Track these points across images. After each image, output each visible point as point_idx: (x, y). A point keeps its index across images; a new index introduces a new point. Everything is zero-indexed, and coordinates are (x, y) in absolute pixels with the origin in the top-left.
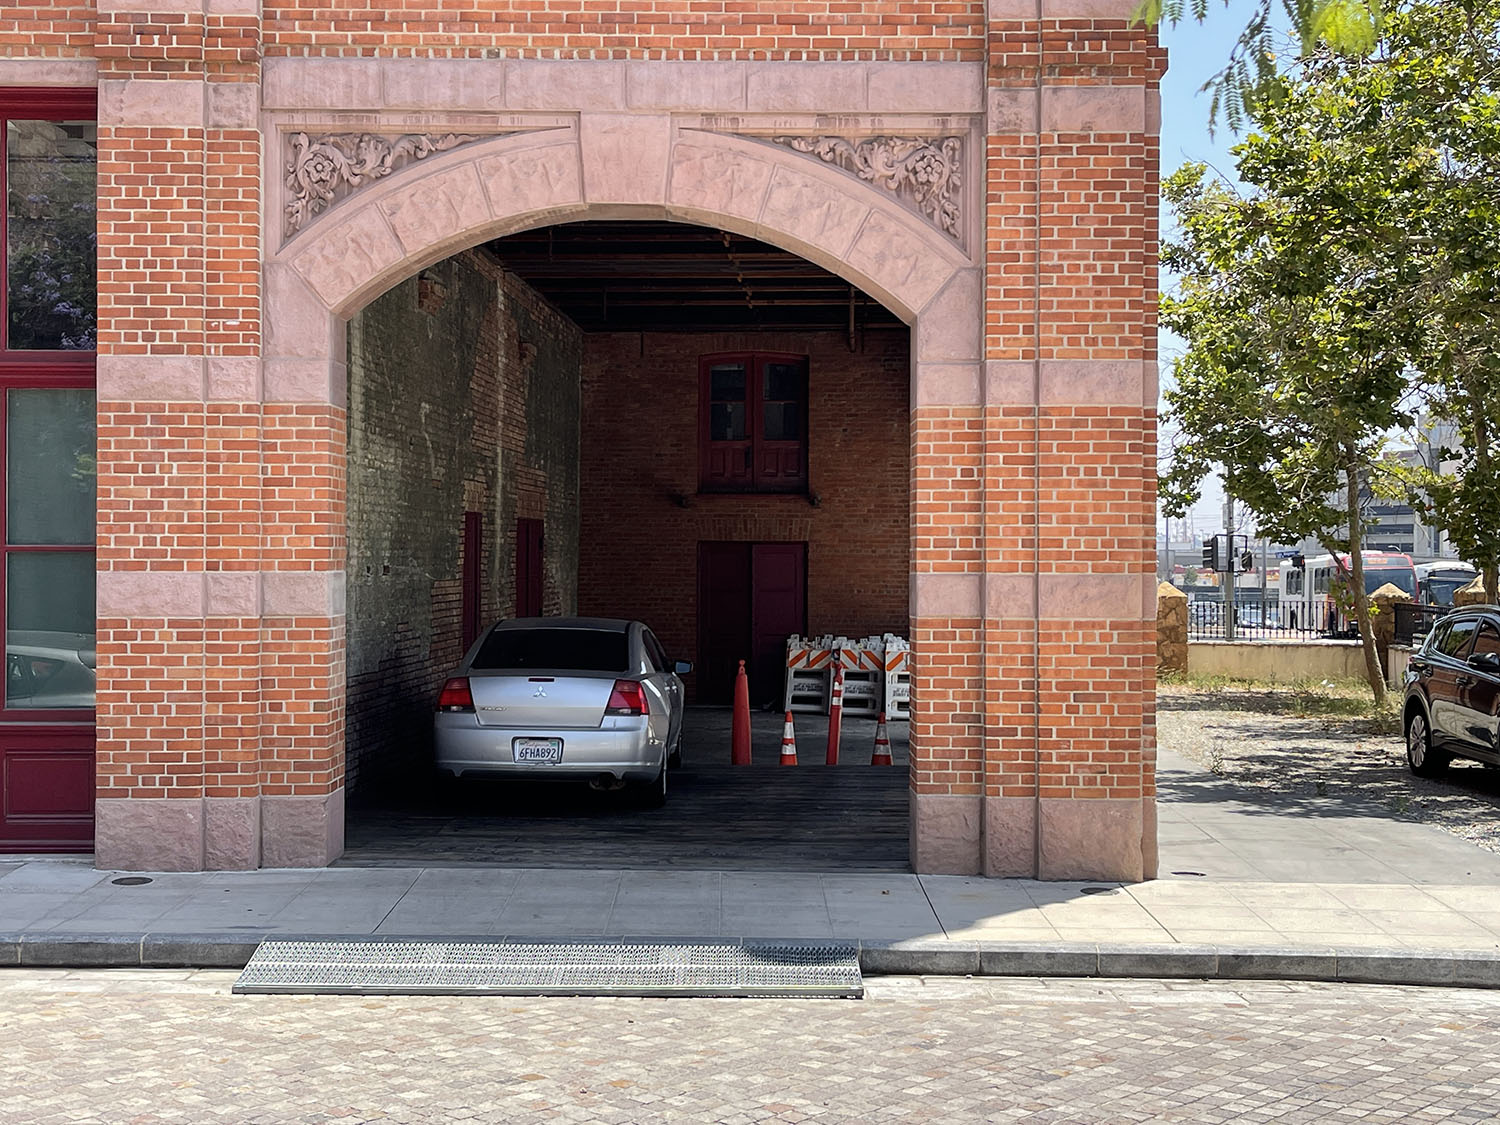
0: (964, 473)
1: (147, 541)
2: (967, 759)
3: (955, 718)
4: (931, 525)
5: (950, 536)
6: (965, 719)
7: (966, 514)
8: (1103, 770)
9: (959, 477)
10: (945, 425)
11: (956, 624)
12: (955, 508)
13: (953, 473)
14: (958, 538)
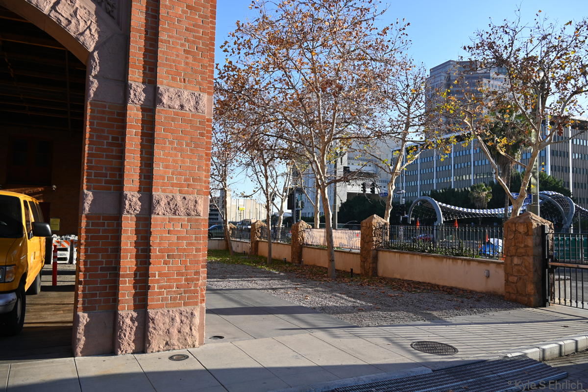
0: (113, 138)
2: (108, 291)
3: (102, 269)
4: (93, 164)
5: (104, 171)
6: (107, 269)
7: (114, 160)
8: (181, 293)
9: (110, 141)
10: (103, 112)
11: (105, 218)
12: (107, 156)
13: (107, 138)
14: (108, 173)
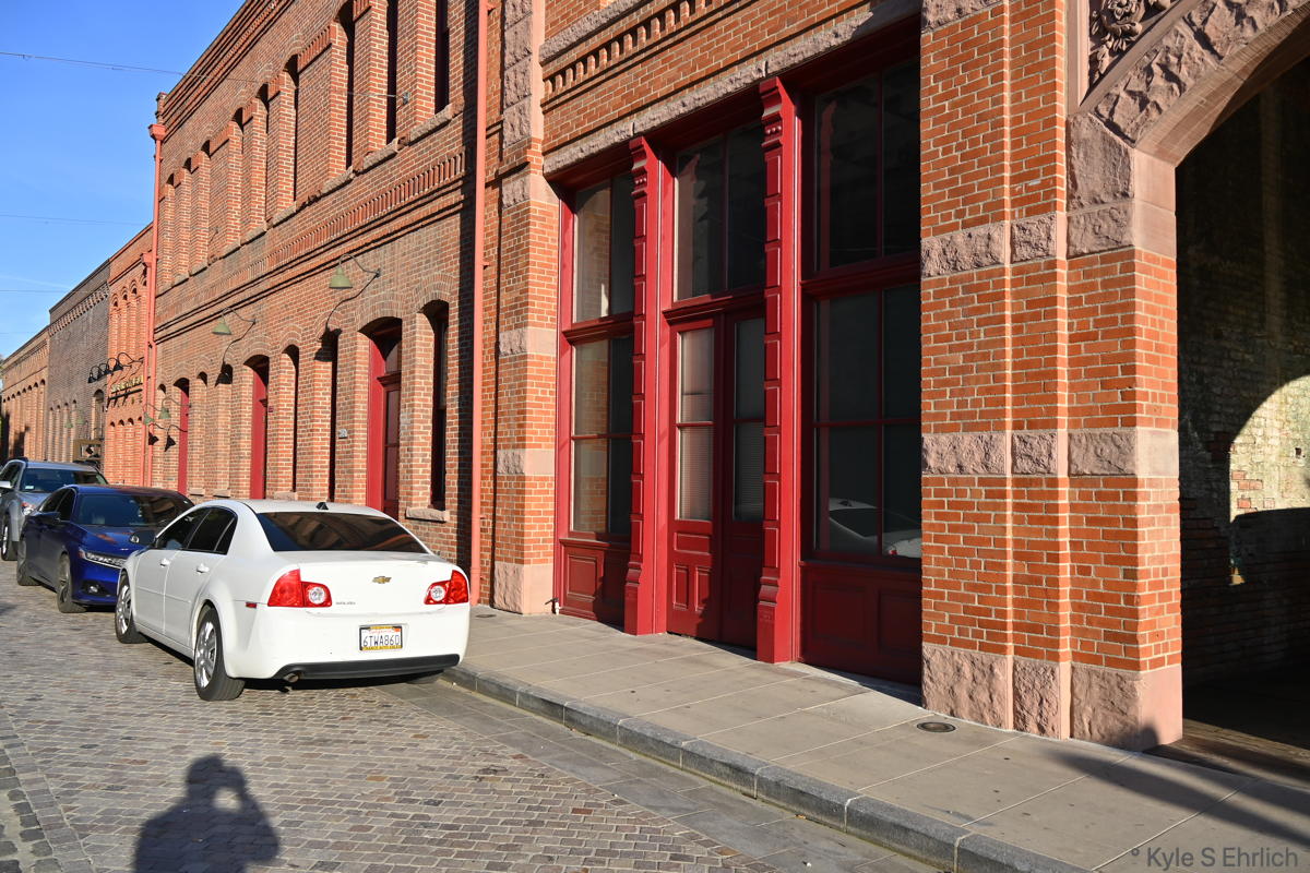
1: (961, 404)
